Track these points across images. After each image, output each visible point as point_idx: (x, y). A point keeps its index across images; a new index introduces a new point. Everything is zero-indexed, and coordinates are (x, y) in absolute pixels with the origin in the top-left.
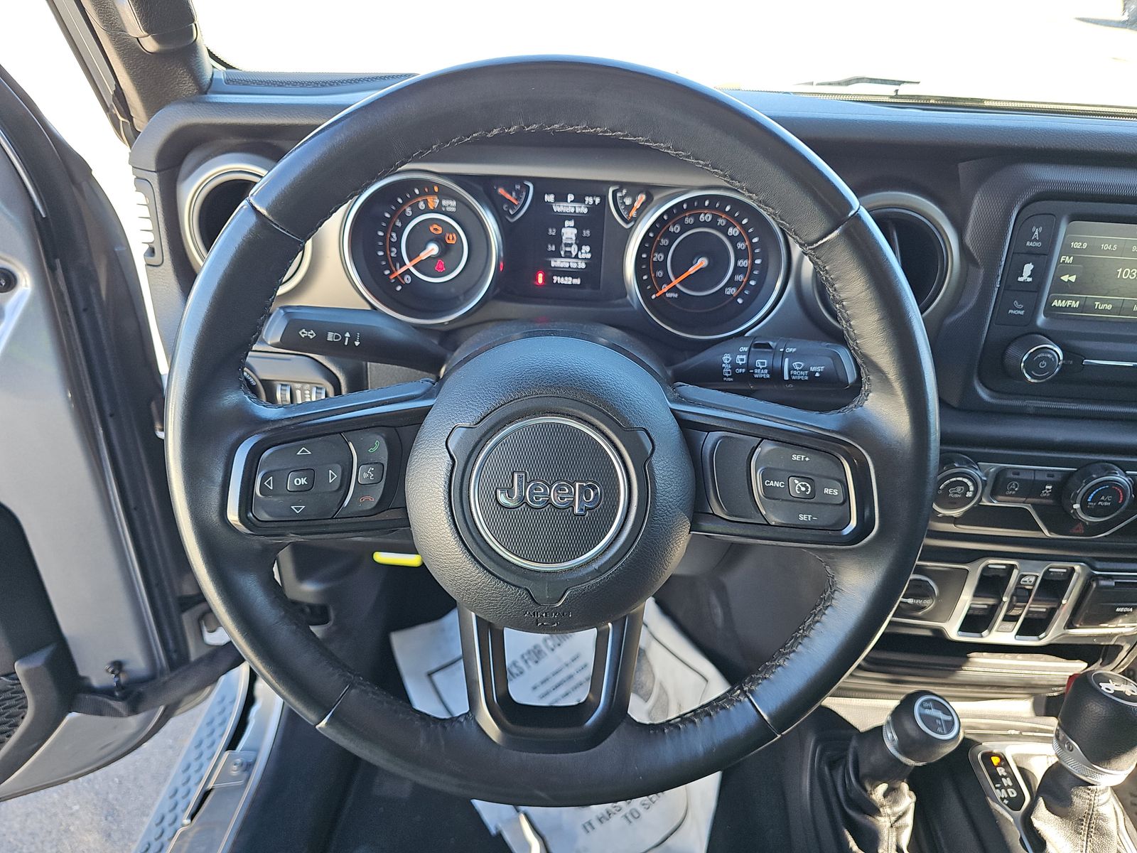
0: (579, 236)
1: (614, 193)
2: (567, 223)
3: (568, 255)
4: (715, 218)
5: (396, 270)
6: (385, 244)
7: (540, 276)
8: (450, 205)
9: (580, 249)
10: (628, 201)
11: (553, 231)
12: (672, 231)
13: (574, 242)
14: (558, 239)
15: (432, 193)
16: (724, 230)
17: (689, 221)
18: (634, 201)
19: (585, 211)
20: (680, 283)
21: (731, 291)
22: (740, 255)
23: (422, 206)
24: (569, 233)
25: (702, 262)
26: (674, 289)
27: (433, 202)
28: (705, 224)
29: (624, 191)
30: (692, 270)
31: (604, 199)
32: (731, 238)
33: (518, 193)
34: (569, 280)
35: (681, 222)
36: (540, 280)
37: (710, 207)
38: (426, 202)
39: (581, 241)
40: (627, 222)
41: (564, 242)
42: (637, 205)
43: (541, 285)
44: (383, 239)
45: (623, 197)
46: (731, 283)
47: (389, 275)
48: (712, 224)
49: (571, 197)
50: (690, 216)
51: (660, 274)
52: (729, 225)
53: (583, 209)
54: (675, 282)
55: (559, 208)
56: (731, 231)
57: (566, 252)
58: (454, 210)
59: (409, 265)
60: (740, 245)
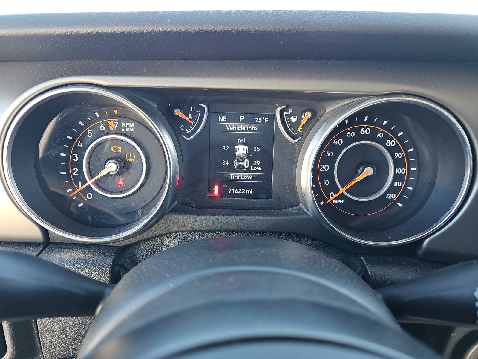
0: (249, 152)
1: (282, 112)
2: (239, 141)
3: (241, 169)
4: (374, 131)
5: (78, 188)
6: (67, 164)
7: (216, 187)
8: (130, 126)
9: (251, 163)
10: (294, 120)
11: (226, 148)
12: (336, 143)
13: (246, 157)
14: (232, 155)
15: (113, 116)
16: (382, 142)
17: (350, 135)
18: (300, 119)
19: (255, 129)
20: (346, 191)
21: (392, 196)
22: (398, 164)
23: (102, 127)
24: (241, 150)
25: (369, 171)
26: (342, 196)
27: (113, 125)
28: (365, 137)
29: (290, 111)
30: (359, 178)
31: (272, 117)
32: (389, 149)
33: (194, 114)
34: (242, 191)
35: (344, 136)
36: (216, 192)
37: (369, 122)
38: (107, 125)
39: (251, 156)
40: (294, 138)
41: (237, 157)
42: (303, 122)
43: (217, 196)
44: (66, 159)
45: (289, 116)
46: (392, 189)
47: (71, 192)
48: (372, 137)
49: (242, 118)
50: (351, 131)
51: (326, 183)
52: (386, 137)
53: (252, 127)
54: (342, 190)
55: (232, 127)
56: (389, 143)
57: (239, 166)
58: (132, 130)
59: (90, 182)
60: (397, 155)
